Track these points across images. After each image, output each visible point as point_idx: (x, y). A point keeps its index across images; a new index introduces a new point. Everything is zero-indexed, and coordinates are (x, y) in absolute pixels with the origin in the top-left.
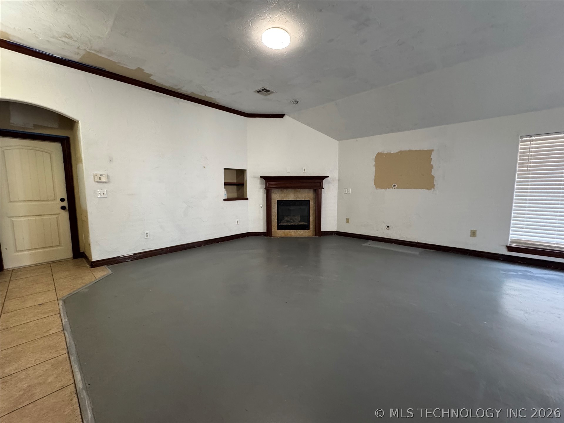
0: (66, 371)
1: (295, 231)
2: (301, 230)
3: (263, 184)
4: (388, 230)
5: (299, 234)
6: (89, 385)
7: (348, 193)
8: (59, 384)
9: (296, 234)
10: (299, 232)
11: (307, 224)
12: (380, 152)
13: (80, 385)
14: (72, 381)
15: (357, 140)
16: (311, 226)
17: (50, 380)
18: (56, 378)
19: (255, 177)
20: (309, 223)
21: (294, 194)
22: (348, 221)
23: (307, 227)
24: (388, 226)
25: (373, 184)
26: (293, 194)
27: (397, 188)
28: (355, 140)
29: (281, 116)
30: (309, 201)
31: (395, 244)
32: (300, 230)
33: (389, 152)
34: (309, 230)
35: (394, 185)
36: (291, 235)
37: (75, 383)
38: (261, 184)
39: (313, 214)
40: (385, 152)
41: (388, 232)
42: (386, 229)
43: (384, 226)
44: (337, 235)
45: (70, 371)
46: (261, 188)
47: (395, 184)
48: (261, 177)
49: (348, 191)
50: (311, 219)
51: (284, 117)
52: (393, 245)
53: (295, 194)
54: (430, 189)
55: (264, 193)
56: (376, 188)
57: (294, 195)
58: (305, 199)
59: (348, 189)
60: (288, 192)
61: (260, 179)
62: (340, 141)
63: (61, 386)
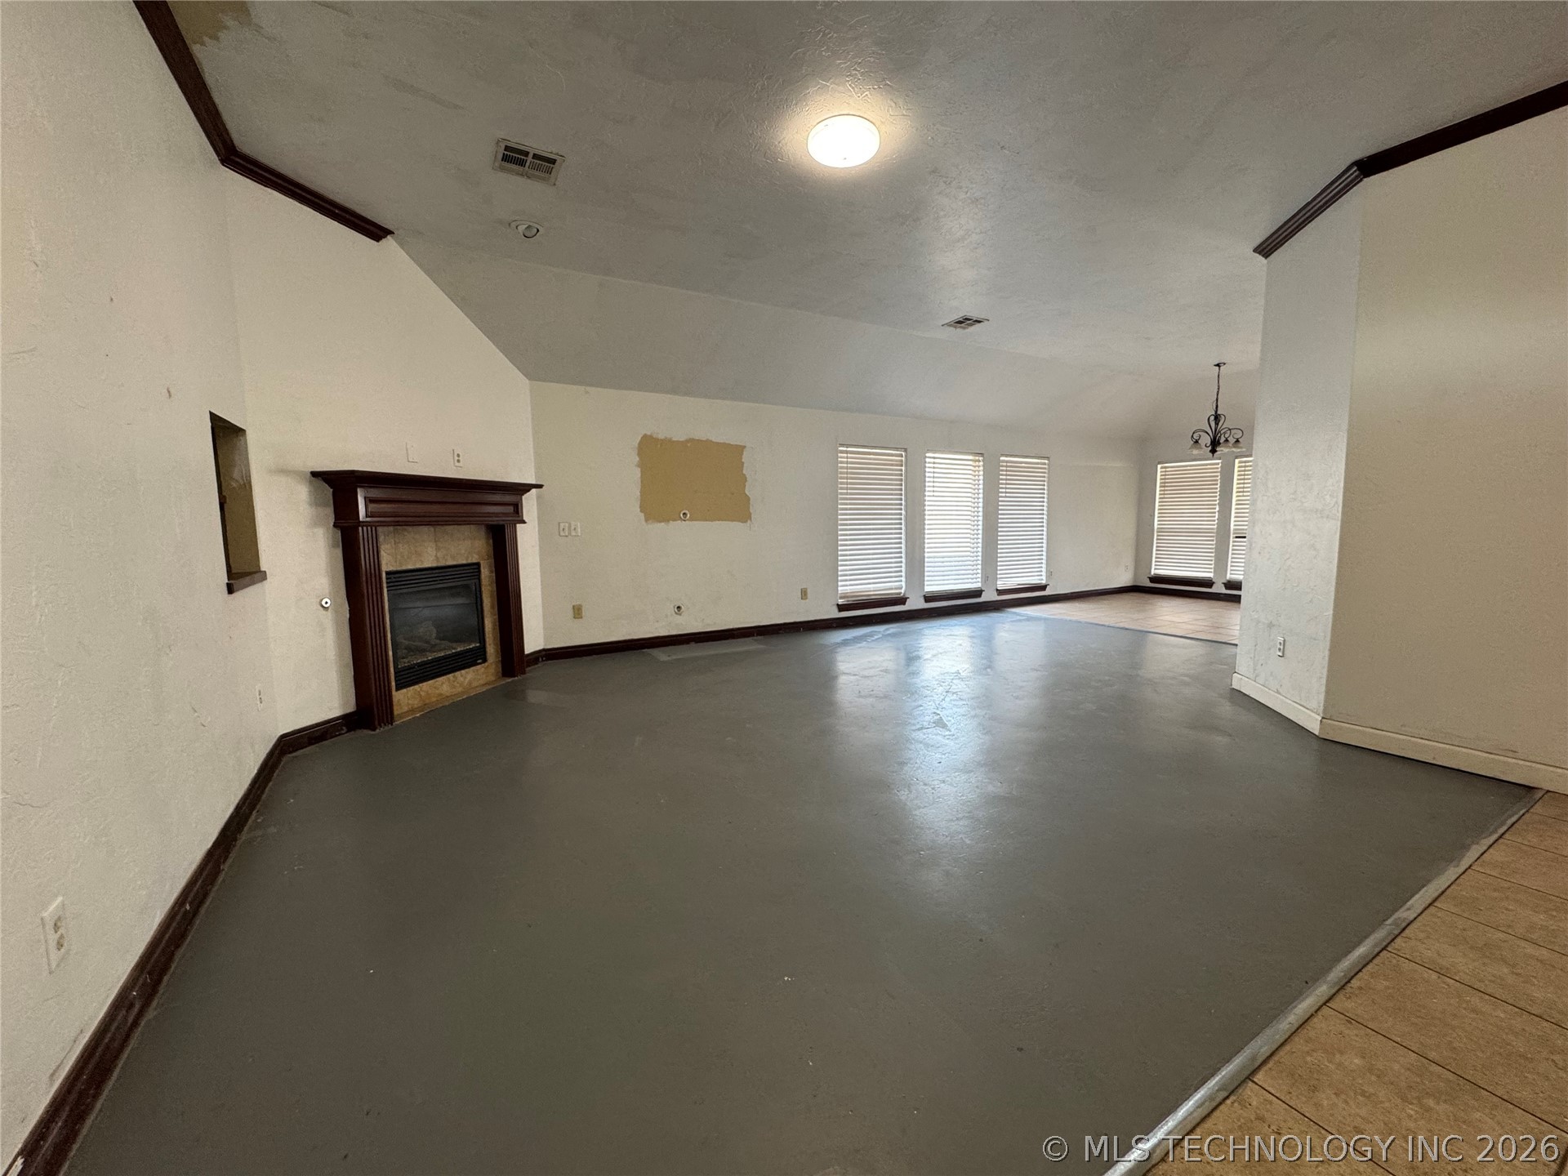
0: (1308, 1040)
1: (450, 676)
2: (467, 670)
3: (325, 505)
4: (680, 615)
5: (461, 685)
6: (1307, 983)
7: (573, 533)
8: (1347, 1032)
9: (454, 687)
10: (462, 679)
11: (478, 645)
12: (649, 433)
13: (1322, 990)
14: (1325, 1010)
15: (587, 392)
16: (491, 649)
17: (1356, 1061)
18: (1341, 1053)
19: (283, 471)
20: (482, 640)
21: (436, 541)
22: (577, 612)
23: (476, 657)
24: (679, 608)
25: (639, 510)
26: (434, 546)
27: (691, 519)
28: (582, 388)
29: (376, 232)
30: (478, 565)
31: (697, 642)
32: (463, 671)
33: (668, 437)
34: (486, 664)
35: (684, 514)
36: (441, 695)
37: (1325, 1004)
38: (316, 502)
39: (492, 607)
40: (661, 436)
41: (679, 619)
42: (676, 613)
43: (670, 609)
44: (548, 659)
45: (1303, 1032)
46: (315, 523)
47: (687, 512)
48: (314, 474)
49: (573, 528)
50: (489, 623)
51: (389, 241)
52: (693, 645)
53: (439, 544)
54: (745, 522)
55: (334, 546)
56: (646, 520)
57: (438, 549)
58: (467, 558)
59: (573, 523)
60: (417, 536)
61: (310, 482)
62: (534, 382)
63: (1349, 1025)
